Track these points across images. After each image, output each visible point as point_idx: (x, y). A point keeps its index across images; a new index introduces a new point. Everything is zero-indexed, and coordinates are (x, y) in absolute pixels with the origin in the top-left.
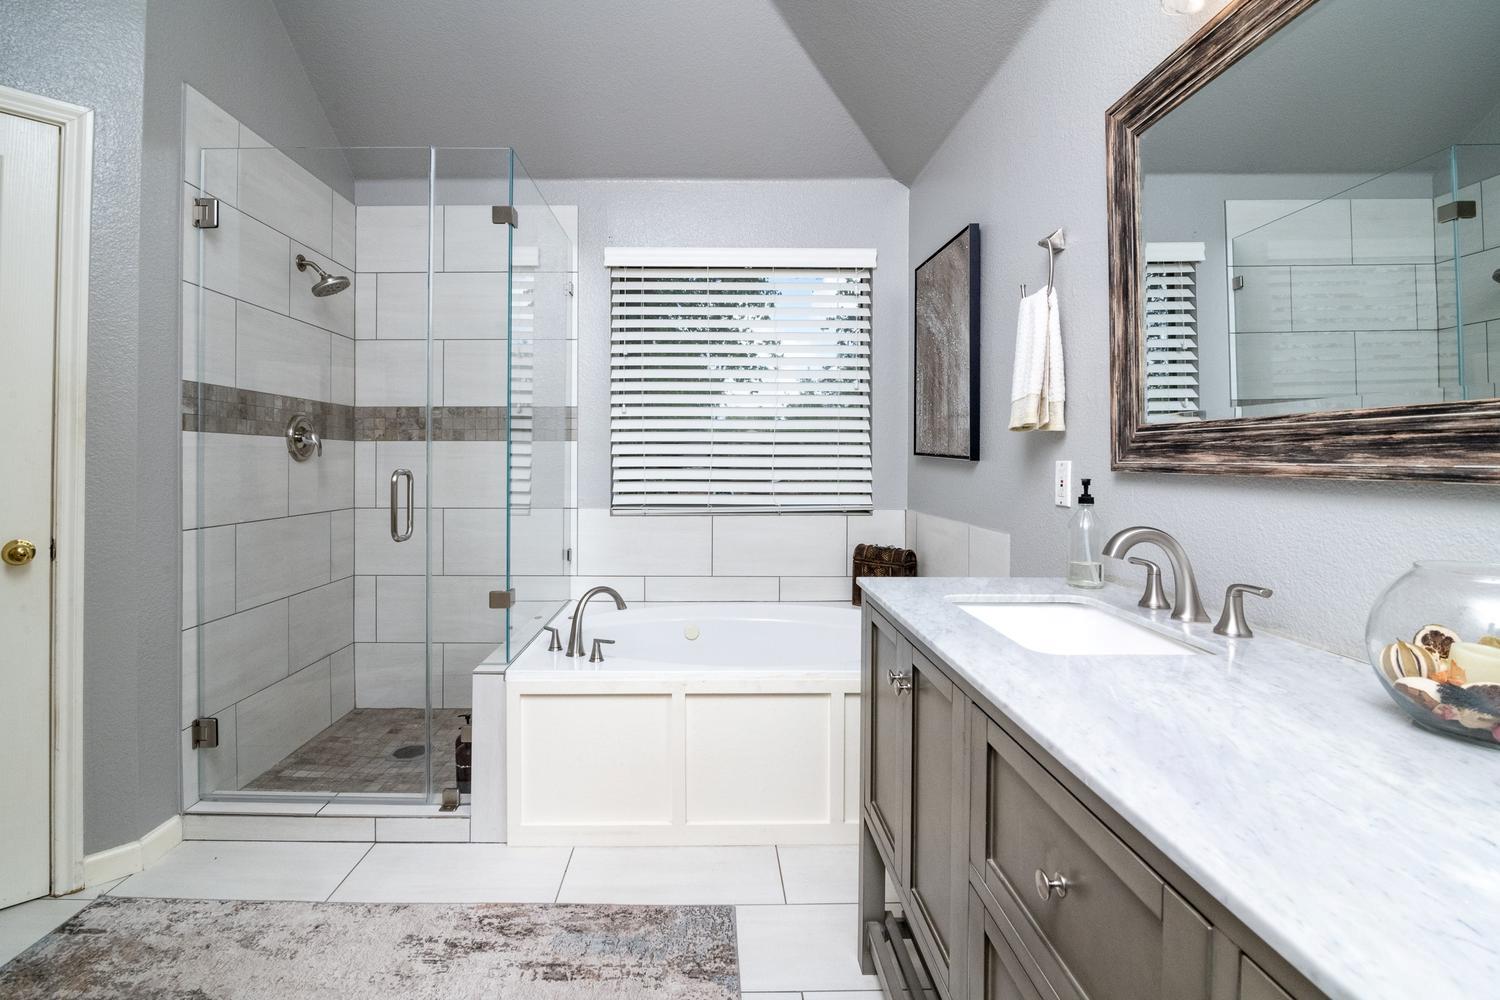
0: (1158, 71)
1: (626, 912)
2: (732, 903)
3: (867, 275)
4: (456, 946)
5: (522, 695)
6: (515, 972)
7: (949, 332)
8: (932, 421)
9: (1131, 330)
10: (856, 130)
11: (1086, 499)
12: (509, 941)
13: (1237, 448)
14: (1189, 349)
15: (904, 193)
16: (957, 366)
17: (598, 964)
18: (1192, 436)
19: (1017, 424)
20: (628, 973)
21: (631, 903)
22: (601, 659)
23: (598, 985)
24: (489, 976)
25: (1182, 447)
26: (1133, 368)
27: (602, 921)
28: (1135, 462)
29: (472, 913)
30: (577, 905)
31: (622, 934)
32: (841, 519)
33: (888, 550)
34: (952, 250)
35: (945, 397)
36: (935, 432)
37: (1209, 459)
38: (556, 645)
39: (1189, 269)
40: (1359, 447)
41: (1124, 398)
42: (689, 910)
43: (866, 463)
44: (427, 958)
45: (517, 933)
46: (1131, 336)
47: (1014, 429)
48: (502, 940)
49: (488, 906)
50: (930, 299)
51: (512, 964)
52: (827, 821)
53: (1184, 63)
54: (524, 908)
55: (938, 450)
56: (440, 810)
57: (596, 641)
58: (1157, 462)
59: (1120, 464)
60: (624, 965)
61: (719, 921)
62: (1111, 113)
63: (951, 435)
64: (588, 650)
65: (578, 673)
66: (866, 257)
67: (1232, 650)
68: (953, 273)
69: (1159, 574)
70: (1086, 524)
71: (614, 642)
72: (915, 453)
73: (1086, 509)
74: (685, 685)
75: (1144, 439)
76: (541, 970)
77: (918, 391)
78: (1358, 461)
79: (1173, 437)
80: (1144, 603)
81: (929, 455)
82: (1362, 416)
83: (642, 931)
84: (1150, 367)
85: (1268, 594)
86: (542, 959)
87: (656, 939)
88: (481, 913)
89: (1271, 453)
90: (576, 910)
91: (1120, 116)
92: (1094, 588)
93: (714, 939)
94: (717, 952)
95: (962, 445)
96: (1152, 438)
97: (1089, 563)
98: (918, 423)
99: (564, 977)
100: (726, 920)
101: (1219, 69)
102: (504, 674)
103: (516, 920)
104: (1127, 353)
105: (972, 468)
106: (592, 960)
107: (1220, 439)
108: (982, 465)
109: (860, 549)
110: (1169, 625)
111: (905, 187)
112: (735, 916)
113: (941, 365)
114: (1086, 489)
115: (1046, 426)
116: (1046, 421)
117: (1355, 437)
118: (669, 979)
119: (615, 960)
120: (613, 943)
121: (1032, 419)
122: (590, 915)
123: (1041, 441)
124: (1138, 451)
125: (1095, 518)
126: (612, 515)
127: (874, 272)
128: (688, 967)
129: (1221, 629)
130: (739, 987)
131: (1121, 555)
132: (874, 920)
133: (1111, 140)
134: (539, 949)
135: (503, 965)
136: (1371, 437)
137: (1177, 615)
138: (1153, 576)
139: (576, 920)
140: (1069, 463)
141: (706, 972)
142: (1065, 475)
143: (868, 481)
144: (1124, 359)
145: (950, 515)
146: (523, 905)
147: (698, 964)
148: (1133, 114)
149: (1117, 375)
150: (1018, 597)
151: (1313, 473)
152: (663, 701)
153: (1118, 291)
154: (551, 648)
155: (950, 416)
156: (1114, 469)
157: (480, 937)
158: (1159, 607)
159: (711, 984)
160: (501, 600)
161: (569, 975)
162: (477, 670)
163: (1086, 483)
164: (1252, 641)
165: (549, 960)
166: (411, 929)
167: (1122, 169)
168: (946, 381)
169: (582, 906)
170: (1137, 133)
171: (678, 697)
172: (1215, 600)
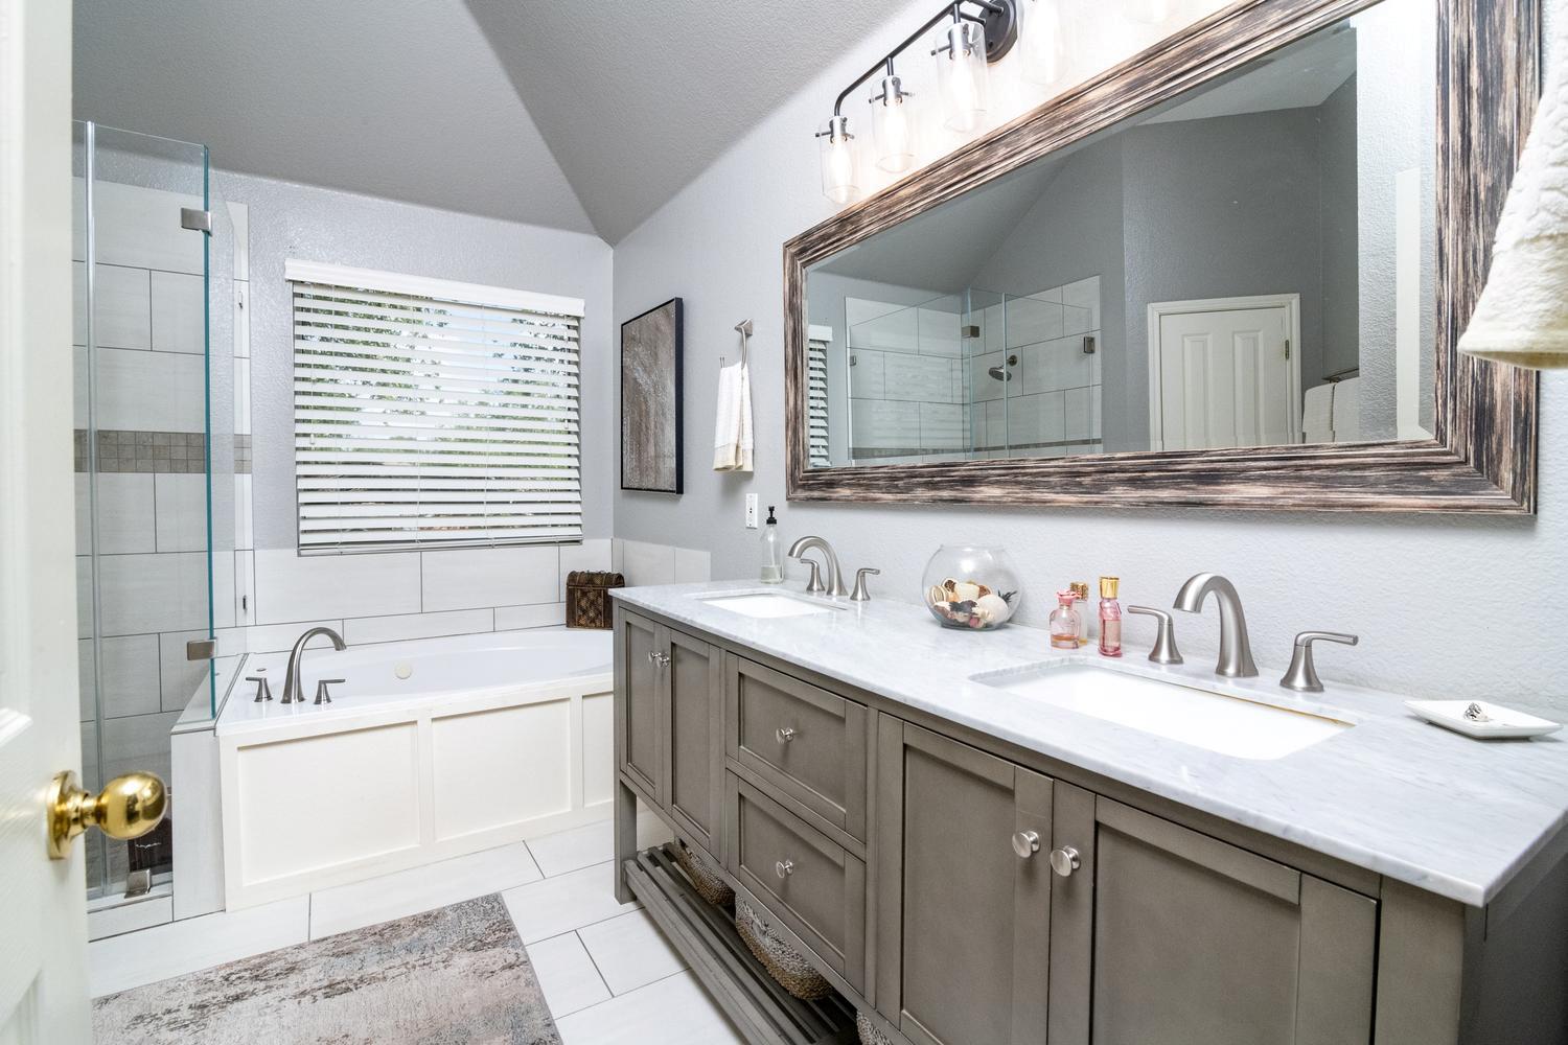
0: (818, 228)
1: (394, 927)
2: (497, 891)
3: (575, 323)
4: (205, 1006)
5: (239, 749)
6: (291, 1005)
7: (655, 385)
8: (639, 460)
9: (799, 402)
10: (567, 186)
11: (772, 521)
12: (271, 983)
14: (822, 408)
15: (609, 253)
16: (664, 414)
17: (381, 970)
18: (837, 477)
19: (720, 466)
20: (414, 967)
21: (396, 918)
22: (329, 700)
23: (386, 985)
24: (260, 1015)
25: (831, 484)
26: (801, 429)
27: (370, 939)
28: (802, 494)
29: (212, 977)
30: (337, 936)
31: (396, 943)
32: (553, 549)
33: (599, 574)
34: (657, 315)
35: (652, 441)
36: (642, 470)
37: (845, 492)
38: (264, 695)
39: (822, 347)
40: (919, 485)
41: (795, 449)
42: (458, 907)
43: (575, 497)
44: (172, 1026)
45: (277, 975)
46: (799, 407)
47: (717, 469)
48: (262, 985)
49: (228, 965)
50: (637, 354)
51: (284, 999)
52: (569, 809)
53: (833, 229)
54: (276, 954)
55: (644, 486)
56: (126, 897)
57: (321, 682)
58: (816, 494)
59: (792, 495)
60: (408, 963)
61: (490, 906)
62: (787, 246)
63: (657, 471)
64: (309, 691)
65: (302, 717)
66: (575, 307)
67: (860, 609)
68: (659, 335)
69: (818, 569)
70: (771, 539)
71: (344, 681)
72: (622, 488)
73: (771, 528)
74: (430, 710)
75: (807, 479)
76: (319, 994)
77: (625, 433)
79: (825, 477)
80: (810, 588)
81: (636, 489)
82: (921, 467)
83: (416, 934)
84: (811, 432)
85: (878, 572)
86: (316, 985)
87: (431, 935)
88: (223, 973)
90: (338, 939)
91: (793, 250)
92: (777, 583)
93: (488, 920)
94: (494, 927)
95: (669, 481)
96: (813, 478)
97: (773, 566)
98: (624, 461)
99: (348, 990)
100: (495, 904)
101: (851, 242)
102: (214, 729)
103: (270, 966)
104: (796, 418)
105: (678, 500)
106: (372, 969)
108: (685, 497)
109: (573, 576)
110: (825, 599)
111: (609, 247)
112: (502, 899)
113: (648, 413)
114: (771, 513)
115: (741, 467)
116: (740, 464)
117: (918, 480)
118: (456, 959)
119: (398, 961)
120: (389, 951)
121: (731, 462)
122: (356, 938)
123: (735, 480)
124: (803, 487)
125: (778, 535)
126: (299, 555)
127: (581, 320)
128: (471, 945)
129: (854, 597)
130: (521, 944)
131: (799, 555)
132: (628, 858)
133: (787, 266)
134: (312, 977)
135: (274, 1003)
137: (829, 592)
138: (815, 570)
139: (341, 947)
140: (757, 495)
141: (489, 943)
142: (753, 503)
143: (576, 514)
144: (795, 422)
145: (657, 540)
146: (273, 952)
147: (480, 941)
148: (803, 251)
149: (790, 433)
150: (732, 592)
151: (899, 500)
152: (407, 729)
153: (791, 373)
154: (258, 699)
155: (657, 456)
156: (788, 499)
157: (232, 991)
158: (818, 590)
159: (497, 949)
160: (201, 651)
161: (352, 987)
162: (175, 729)
163: (771, 510)
164: (871, 602)
165: (326, 983)
166: (136, 1010)
167: (794, 289)
168: (653, 427)
169: (345, 934)
170: (804, 265)
171: (424, 723)
172: (850, 580)
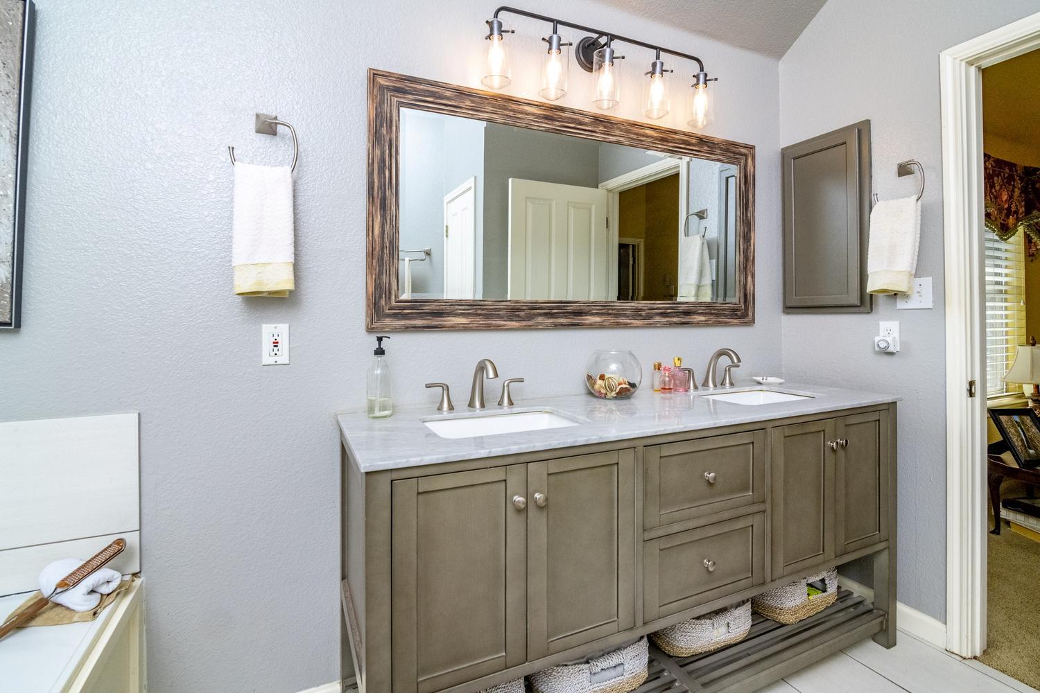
11: (381, 351)
13: (480, 315)
18: (448, 308)
28: (395, 323)
37: (459, 321)
40: (540, 315)
41: (379, 278)
46: (389, 237)
53: (448, 93)
59: (375, 325)
70: (379, 371)
73: (379, 359)
75: (402, 308)
78: (540, 320)
82: (542, 303)
85: (521, 380)
89: (499, 317)
91: (385, 82)
101: (475, 117)
104: (384, 248)
107: (468, 310)
114: (380, 344)
117: (538, 311)
124: (393, 316)
133: (375, 92)
136: (544, 311)
140: (286, 326)
142: (280, 337)
148: (400, 90)
149: (374, 262)
151: (525, 326)
153: (378, 202)
156: (371, 329)
158: (449, 409)
163: (381, 340)
167: (381, 119)
170: (401, 104)
